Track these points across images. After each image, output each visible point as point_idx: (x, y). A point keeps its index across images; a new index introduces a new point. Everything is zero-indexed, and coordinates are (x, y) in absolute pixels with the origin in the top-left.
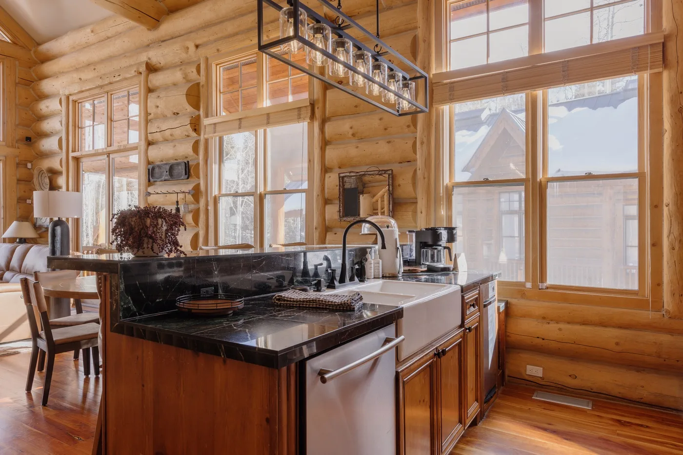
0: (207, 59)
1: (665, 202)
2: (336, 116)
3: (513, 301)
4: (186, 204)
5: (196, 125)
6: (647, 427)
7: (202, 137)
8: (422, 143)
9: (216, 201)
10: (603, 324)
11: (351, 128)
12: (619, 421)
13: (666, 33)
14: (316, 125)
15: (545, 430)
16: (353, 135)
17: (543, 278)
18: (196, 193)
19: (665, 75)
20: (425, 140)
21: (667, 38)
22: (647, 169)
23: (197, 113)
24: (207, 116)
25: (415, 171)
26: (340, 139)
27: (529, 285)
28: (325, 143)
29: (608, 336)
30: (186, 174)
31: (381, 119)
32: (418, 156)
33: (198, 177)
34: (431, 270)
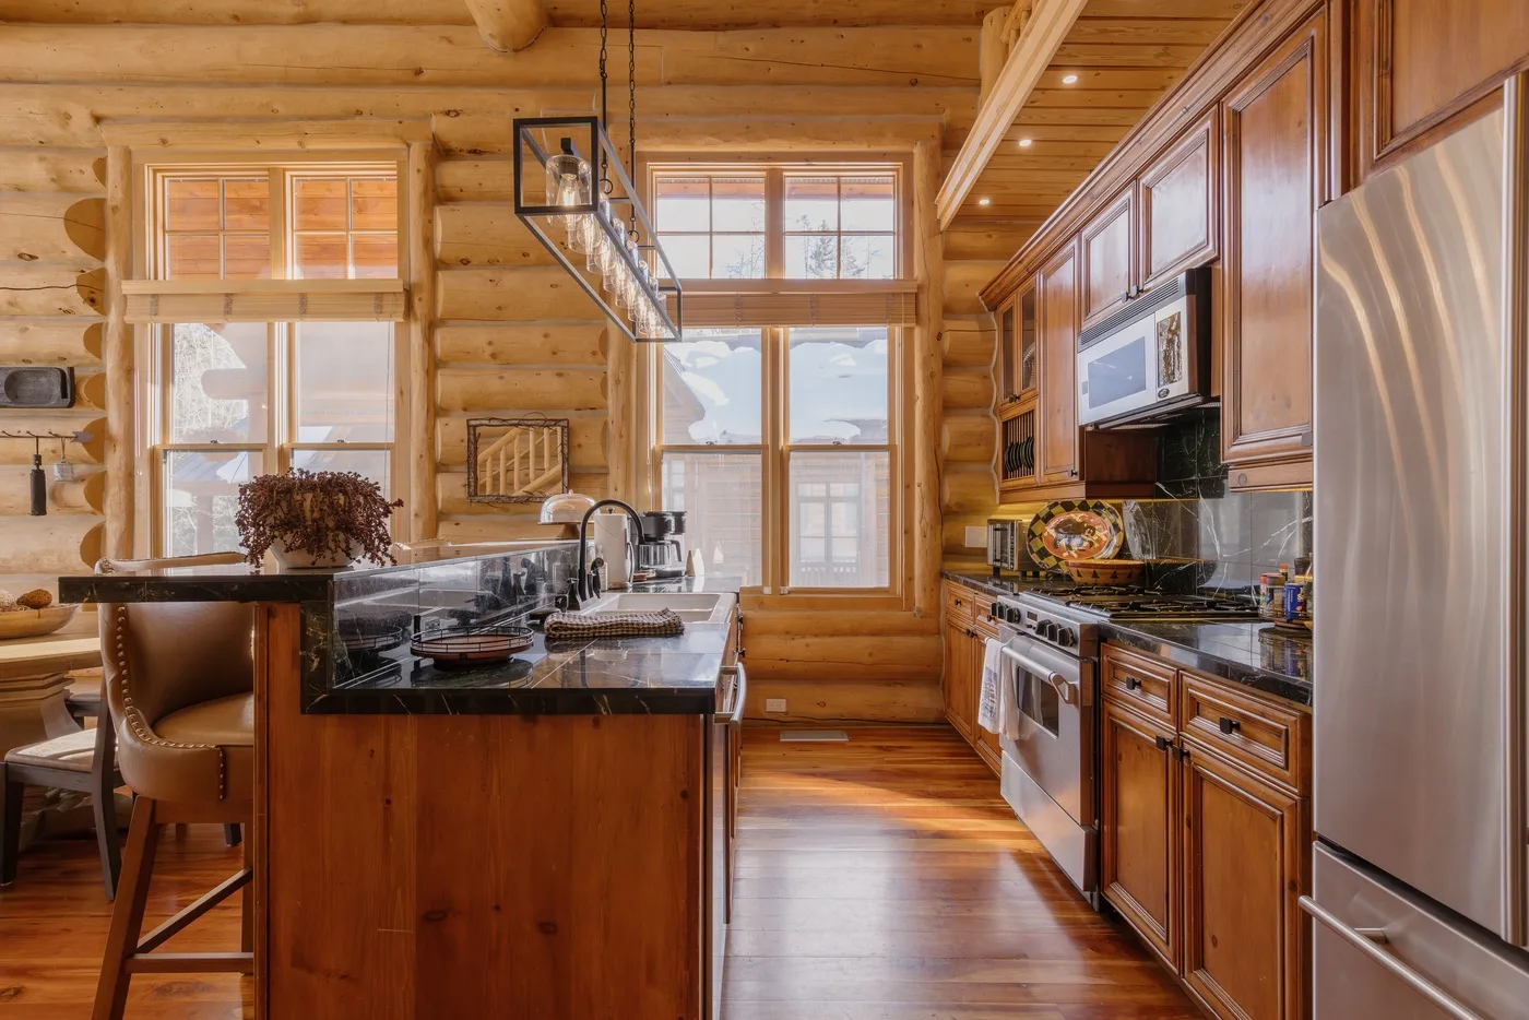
0: (128, 154)
1: (916, 481)
2: (456, 318)
3: (750, 614)
4: (66, 462)
5: (94, 291)
6: (909, 747)
7: (113, 319)
8: (617, 382)
9: (155, 459)
10: (854, 633)
11: (490, 343)
12: (880, 747)
13: (919, 282)
14: (416, 331)
16: (494, 356)
17: (784, 578)
18: (96, 440)
19: (917, 331)
20: (622, 378)
21: (920, 287)
22: (899, 440)
23: (96, 264)
24: (128, 274)
25: (606, 423)
26: (463, 359)
27: (767, 590)
28: (434, 365)
29: (861, 646)
30: (64, 395)
31: (546, 336)
32: (610, 401)
33: (102, 405)
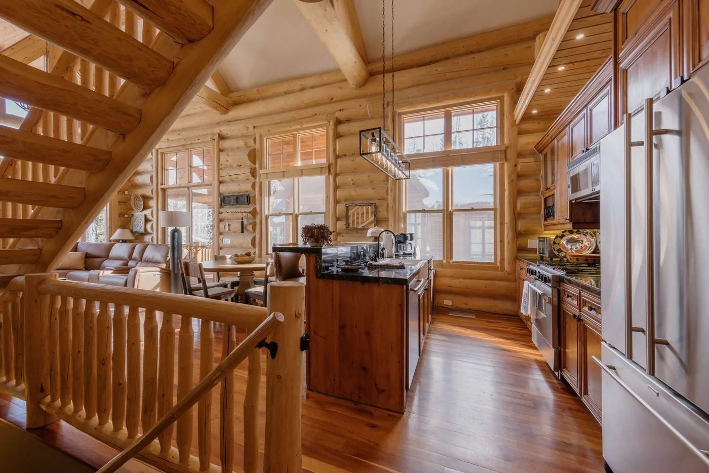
0: (261, 135)
1: (505, 222)
2: (343, 173)
3: (438, 269)
4: (248, 219)
5: (254, 173)
6: (500, 322)
7: (257, 180)
8: (392, 190)
9: (267, 218)
10: (479, 278)
11: (352, 180)
12: (488, 321)
13: (506, 145)
14: (331, 178)
15: (459, 326)
16: (353, 184)
17: (451, 258)
18: (254, 213)
19: (506, 164)
20: (393, 189)
21: (507, 147)
22: (498, 206)
23: (254, 166)
24: (261, 168)
25: (388, 204)
26: (345, 185)
27: (445, 261)
28: (336, 188)
29: (482, 283)
30: (247, 202)
31: (369, 176)
32: (389, 197)
33: (255, 204)
34: (405, 254)
